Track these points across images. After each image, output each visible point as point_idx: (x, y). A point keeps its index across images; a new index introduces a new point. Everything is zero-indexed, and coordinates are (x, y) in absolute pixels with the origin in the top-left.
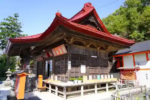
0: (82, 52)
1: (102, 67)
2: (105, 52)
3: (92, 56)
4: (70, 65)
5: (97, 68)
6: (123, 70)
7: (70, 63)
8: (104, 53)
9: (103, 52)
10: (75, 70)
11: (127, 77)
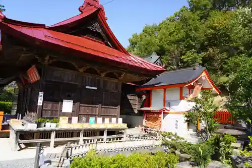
0: (70, 79)
1: (107, 105)
2: (117, 82)
3: (87, 87)
4: (42, 98)
5: (97, 106)
6: (149, 112)
7: (43, 95)
8: (115, 84)
9: (112, 81)
10: (52, 107)
11: (151, 123)
